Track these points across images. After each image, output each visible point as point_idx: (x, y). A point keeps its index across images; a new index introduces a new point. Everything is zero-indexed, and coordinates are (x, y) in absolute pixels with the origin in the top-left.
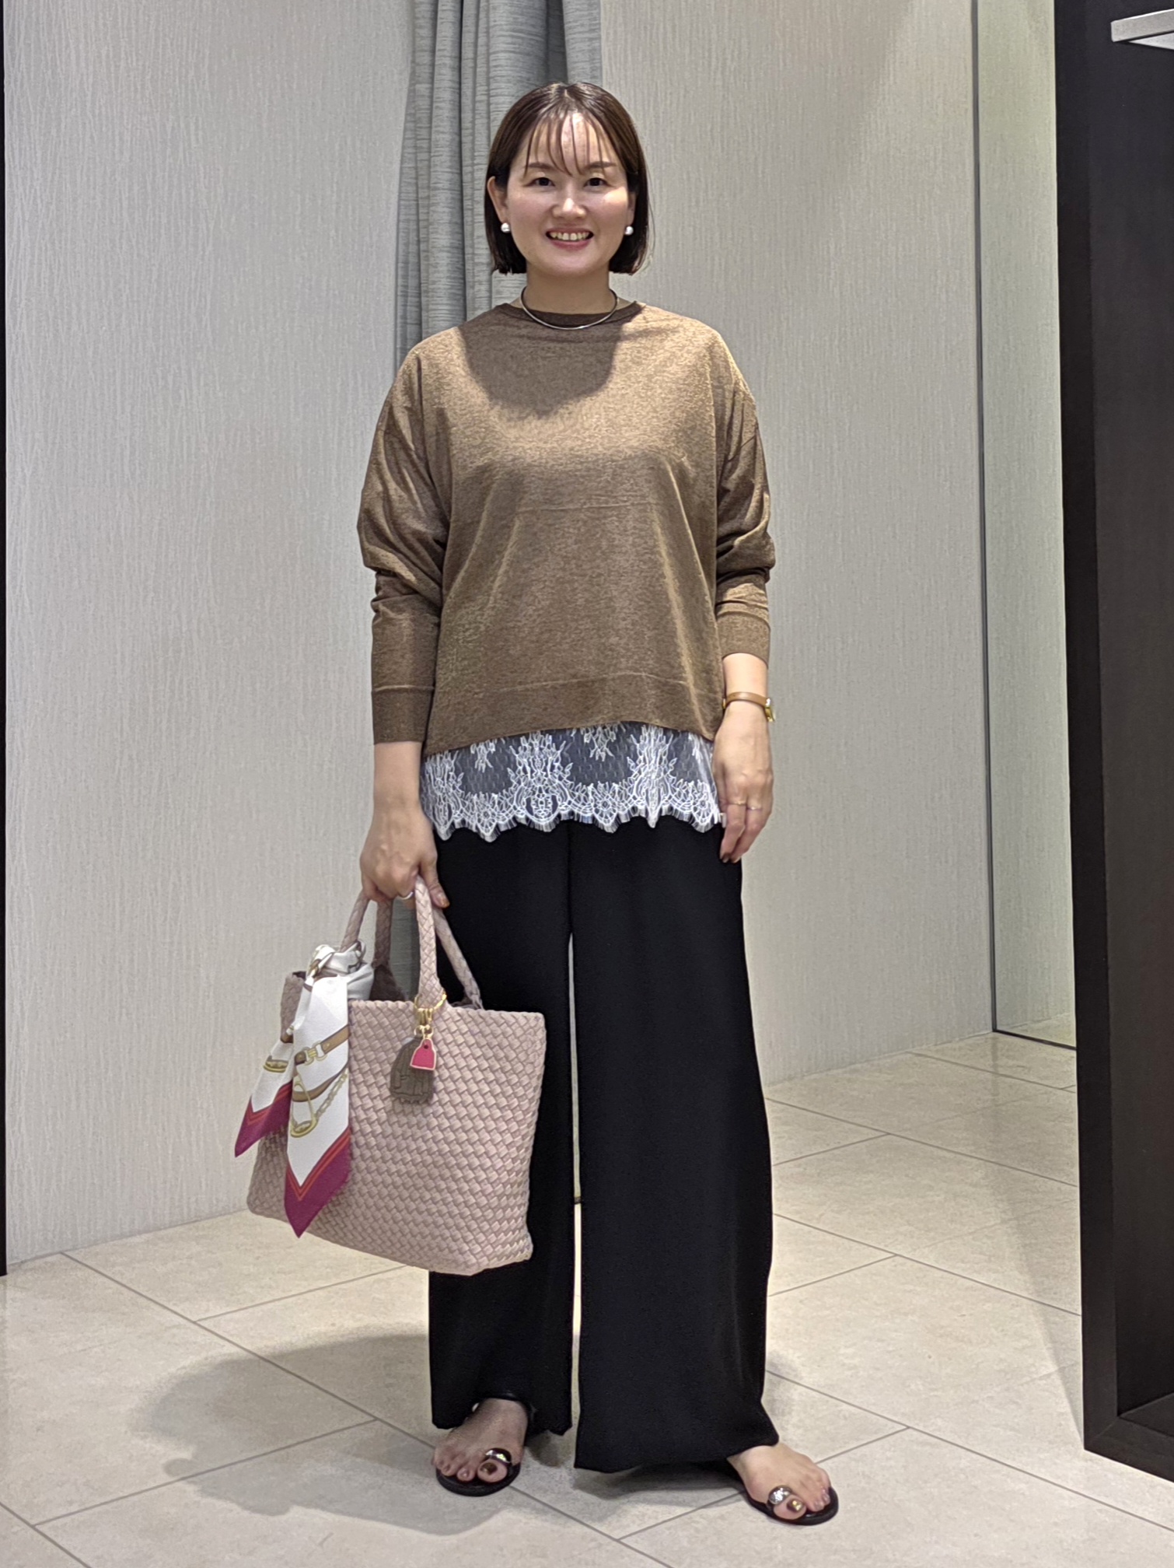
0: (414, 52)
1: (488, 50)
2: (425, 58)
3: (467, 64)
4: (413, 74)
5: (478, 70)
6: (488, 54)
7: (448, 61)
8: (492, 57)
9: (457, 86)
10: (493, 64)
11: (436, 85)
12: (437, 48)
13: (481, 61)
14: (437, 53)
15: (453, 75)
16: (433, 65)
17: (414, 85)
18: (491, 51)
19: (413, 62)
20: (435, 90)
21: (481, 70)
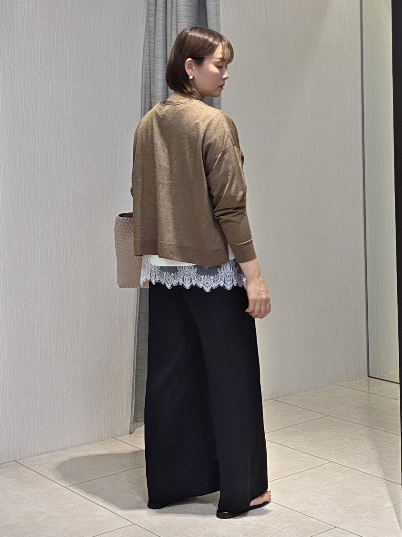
0: (148, 6)
1: (177, 5)
2: (153, 8)
3: (169, 10)
4: (148, 14)
5: (173, 12)
6: (177, 7)
7: (162, 9)
8: (178, 8)
9: (165, 18)
10: (178, 10)
11: (157, 18)
12: (157, 4)
13: (174, 9)
14: (157, 6)
15: (163, 14)
16: (156, 10)
17: (148, 18)
18: (178, 5)
19: (148, 9)
20: (157, 20)
21: (174, 12)
